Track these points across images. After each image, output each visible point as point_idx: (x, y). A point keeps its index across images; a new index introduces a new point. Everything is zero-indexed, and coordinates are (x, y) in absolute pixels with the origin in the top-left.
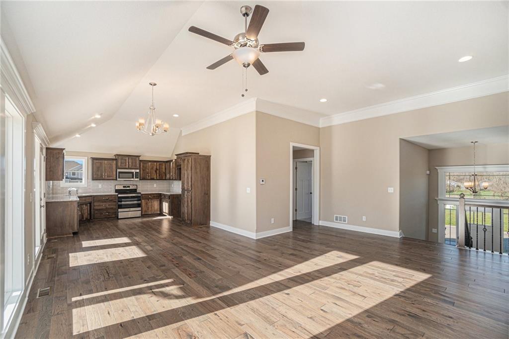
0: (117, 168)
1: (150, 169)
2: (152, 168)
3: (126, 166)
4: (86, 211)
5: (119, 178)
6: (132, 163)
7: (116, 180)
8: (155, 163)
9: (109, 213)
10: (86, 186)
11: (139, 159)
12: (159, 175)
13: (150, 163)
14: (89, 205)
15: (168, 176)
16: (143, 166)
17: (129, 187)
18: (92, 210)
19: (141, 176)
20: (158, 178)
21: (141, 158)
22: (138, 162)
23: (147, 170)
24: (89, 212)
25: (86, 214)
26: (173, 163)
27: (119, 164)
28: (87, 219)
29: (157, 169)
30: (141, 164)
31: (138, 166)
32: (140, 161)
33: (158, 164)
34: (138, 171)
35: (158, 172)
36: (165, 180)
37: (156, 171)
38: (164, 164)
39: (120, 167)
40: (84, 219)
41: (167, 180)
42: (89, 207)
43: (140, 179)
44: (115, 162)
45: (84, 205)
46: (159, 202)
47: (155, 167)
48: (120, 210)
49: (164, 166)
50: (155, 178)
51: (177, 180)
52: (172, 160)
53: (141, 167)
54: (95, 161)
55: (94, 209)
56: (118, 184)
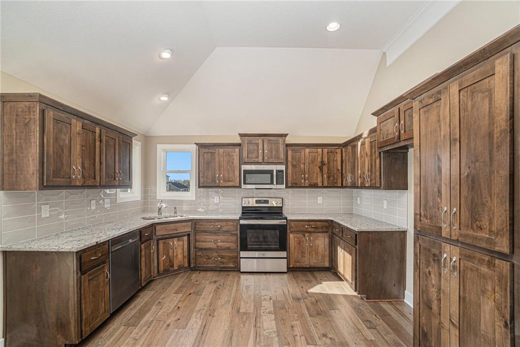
0: (242, 162)
1: (307, 164)
2: (313, 161)
3: (258, 157)
4: (180, 251)
5: (245, 183)
6: (271, 151)
7: (240, 187)
8: (320, 150)
9: (222, 257)
10: (194, 199)
11: (284, 141)
12: (329, 177)
13: (307, 150)
14: (186, 238)
15: (349, 179)
16: (293, 158)
17: (267, 202)
18: (192, 250)
19: (290, 179)
20: (326, 184)
21: (289, 140)
22: (282, 149)
23: (302, 166)
24: (186, 254)
25: (180, 256)
26: (363, 144)
27: (245, 154)
28: (180, 268)
29: (322, 163)
30: (290, 153)
31: (282, 156)
32: (287, 145)
33: (326, 151)
34: (283, 167)
35: (325, 168)
36: (342, 187)
37: (321, 169)
38: (339, 151)
39: (246, 160)
40: (176, 268)
41: (345, 187)
42: (186, 243)
43: (287, 187)
44: (237, 150)
45: (175, 240)
46: (327, 240)
47: (319, 159)
48: (243, 254)
49: (339, 156)
50: (320, 185)
51: (379, 188)
52: (360, 136)
53: (290, 159)
54: (203, 150)
55: (195, 248)
56: (246, 195)
